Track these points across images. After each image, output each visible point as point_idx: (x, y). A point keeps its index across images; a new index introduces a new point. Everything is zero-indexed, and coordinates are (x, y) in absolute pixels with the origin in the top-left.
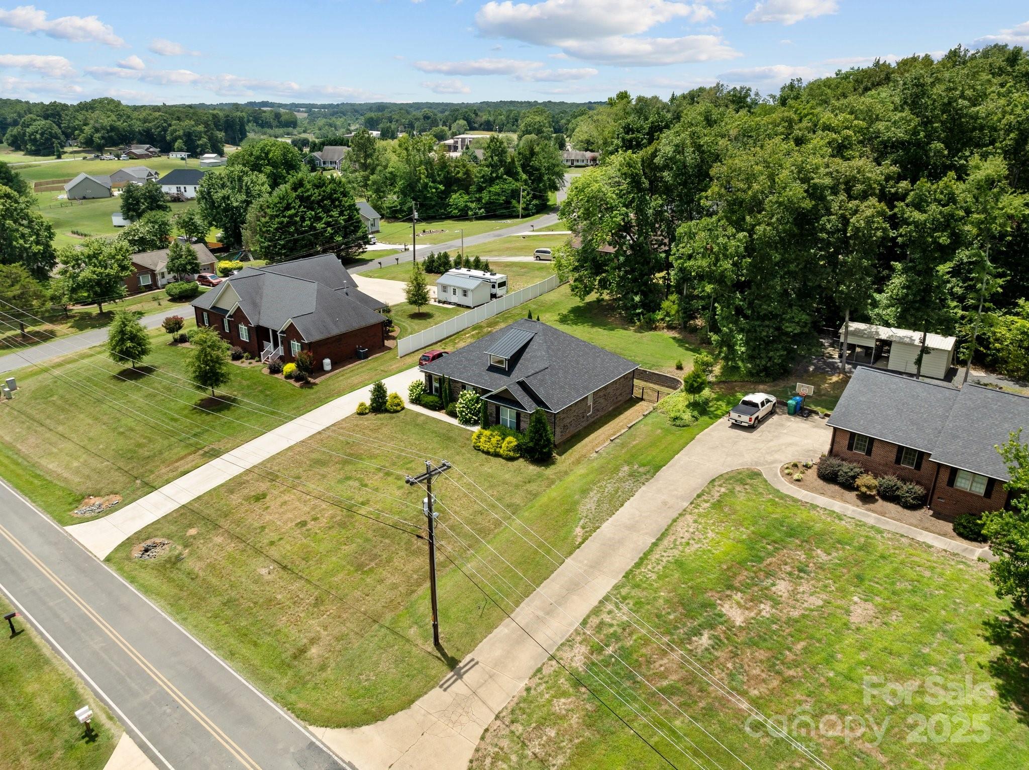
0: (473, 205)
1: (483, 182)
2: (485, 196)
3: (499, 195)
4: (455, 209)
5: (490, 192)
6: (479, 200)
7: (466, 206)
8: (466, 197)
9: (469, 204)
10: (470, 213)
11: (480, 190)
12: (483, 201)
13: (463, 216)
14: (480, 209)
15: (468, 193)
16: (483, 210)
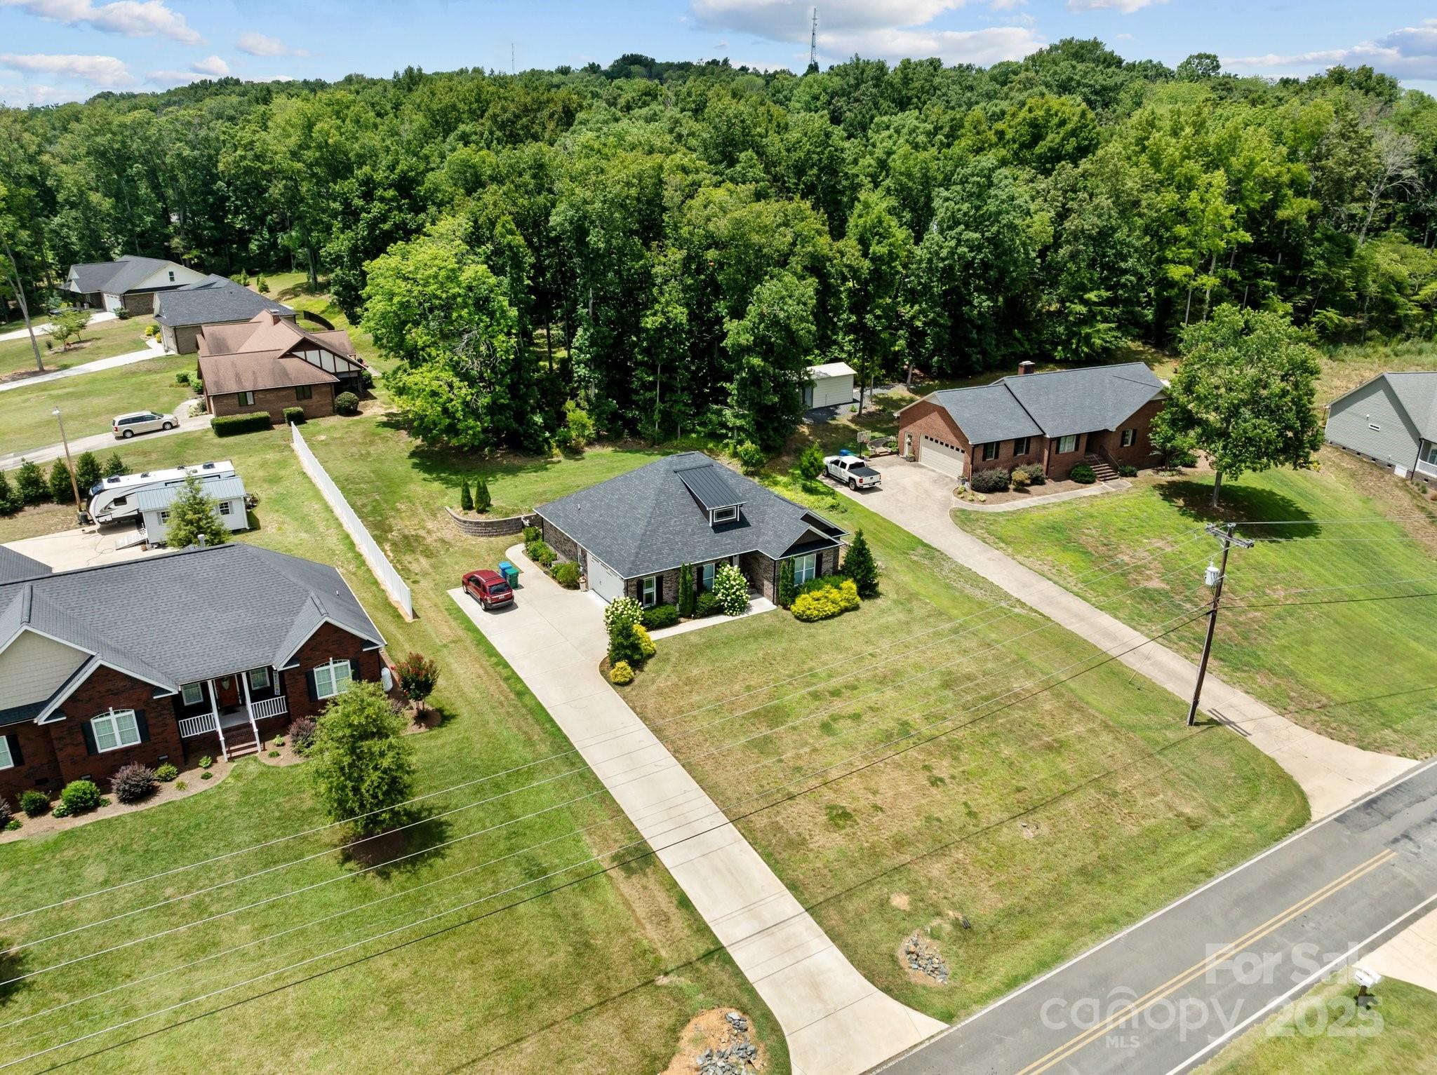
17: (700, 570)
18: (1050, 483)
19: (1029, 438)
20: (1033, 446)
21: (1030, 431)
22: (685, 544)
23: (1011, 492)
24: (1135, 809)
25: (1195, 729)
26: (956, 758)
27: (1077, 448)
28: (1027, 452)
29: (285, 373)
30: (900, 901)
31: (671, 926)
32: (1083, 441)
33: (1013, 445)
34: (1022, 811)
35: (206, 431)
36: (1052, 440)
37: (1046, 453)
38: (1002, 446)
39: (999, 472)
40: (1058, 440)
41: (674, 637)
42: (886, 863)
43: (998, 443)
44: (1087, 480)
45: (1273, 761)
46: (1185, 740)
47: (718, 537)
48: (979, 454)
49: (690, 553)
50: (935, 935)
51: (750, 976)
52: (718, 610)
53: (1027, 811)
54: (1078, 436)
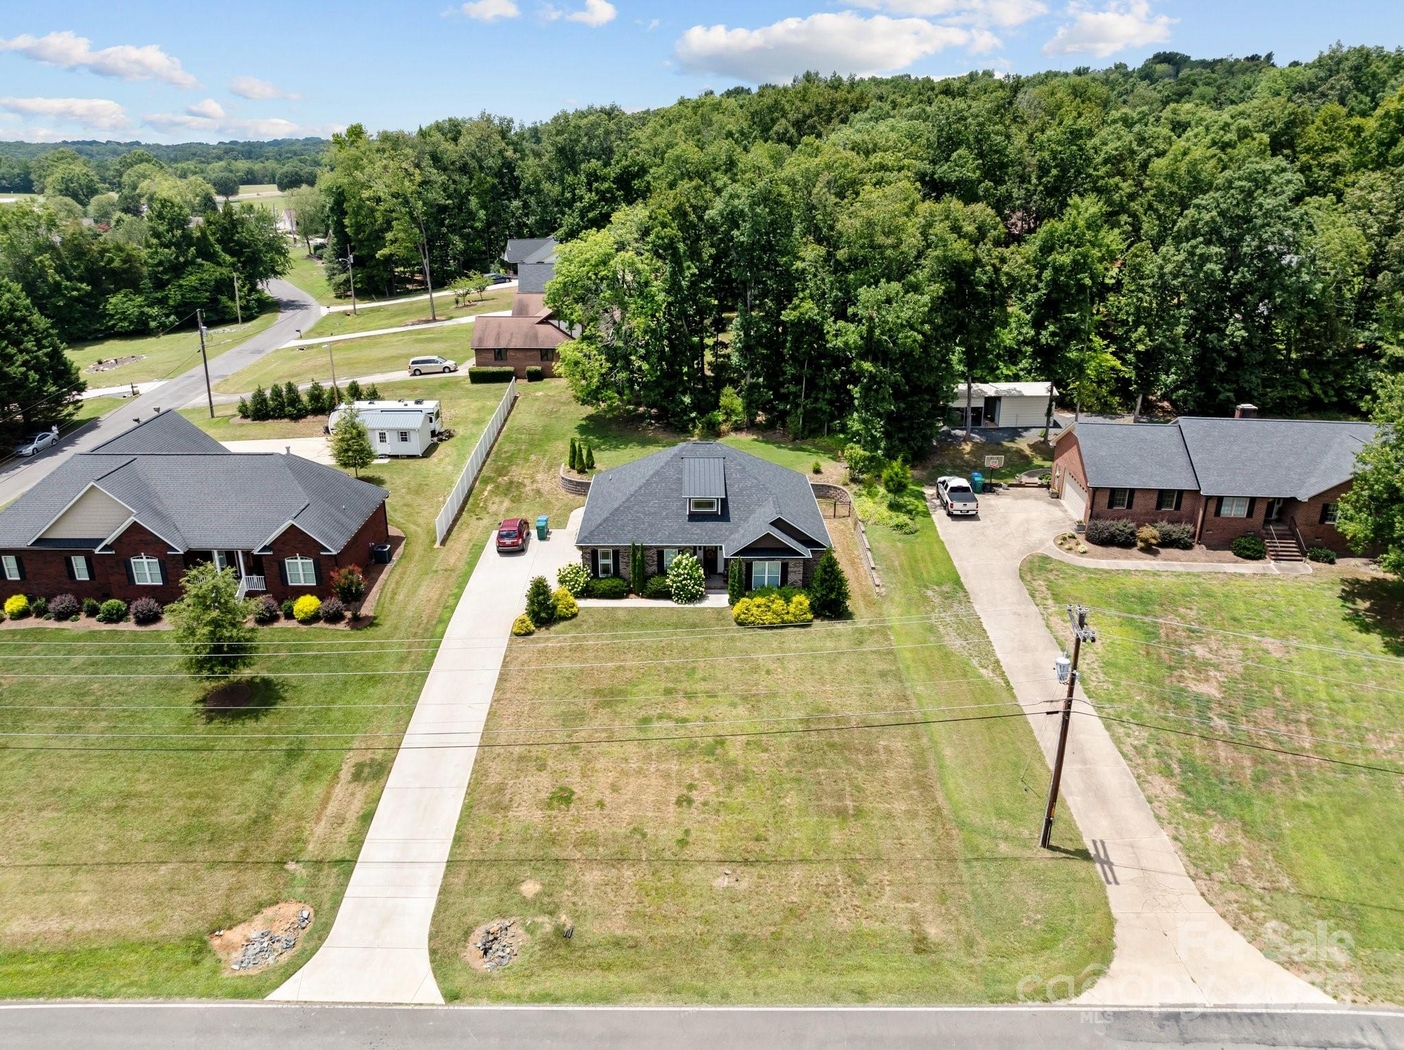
0: (155, 311)
1: (163, 273)
2: (174, 294)
3: (196, 289)
4: (121, 320)
5: (181, 286)
6: (162, 302)
7: (142, 313)
8: (139, 300)
9: (146, 309)
10: (153, 324)
11: (160, 285)
12: (171, 302)
13: (140, 330)
14: (167, 316)
15: (138, 291)
16: (172, 318)
17: (660, 553)
18: (1199, 550)
19: (1181, 492)
20: (1186, 503)
21: (1183, 482)
22: (651, 525)
23: (1135, 551)
24: (870, 906)
25: (1047, 853)
26: (730, 788)
27: (1250, 514)
28: (1178, 507)
29: (535, 337)
30: (530, 888)
31: (339, 829)
32: (1261, 510)
33: (1155, 496)
34: (739, 859)
35: (465, 378)
36: (1209, 498)
37: (1201, 513)
38: (1137, 495)
39: (1122, 525)
40: (1220, 500)
41: (605, 609)
42: (555, 852)
43: (1132, 491)
44: (1255, 554)
45: (1111, 921)
46: (1016, 859)
47: (689, 525)
48: (1104, 500)
49: (651, 534)
50: (530, 930)
51: (349, 891)
52: (665, 594)
53: (746, 862)
54: (1253, 501)
